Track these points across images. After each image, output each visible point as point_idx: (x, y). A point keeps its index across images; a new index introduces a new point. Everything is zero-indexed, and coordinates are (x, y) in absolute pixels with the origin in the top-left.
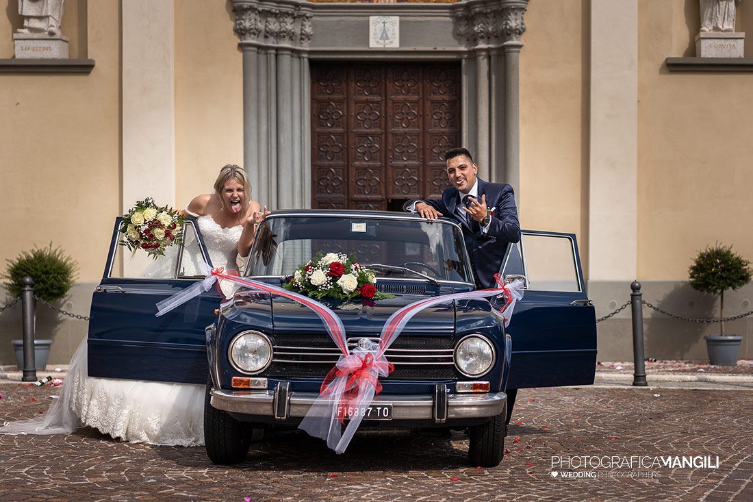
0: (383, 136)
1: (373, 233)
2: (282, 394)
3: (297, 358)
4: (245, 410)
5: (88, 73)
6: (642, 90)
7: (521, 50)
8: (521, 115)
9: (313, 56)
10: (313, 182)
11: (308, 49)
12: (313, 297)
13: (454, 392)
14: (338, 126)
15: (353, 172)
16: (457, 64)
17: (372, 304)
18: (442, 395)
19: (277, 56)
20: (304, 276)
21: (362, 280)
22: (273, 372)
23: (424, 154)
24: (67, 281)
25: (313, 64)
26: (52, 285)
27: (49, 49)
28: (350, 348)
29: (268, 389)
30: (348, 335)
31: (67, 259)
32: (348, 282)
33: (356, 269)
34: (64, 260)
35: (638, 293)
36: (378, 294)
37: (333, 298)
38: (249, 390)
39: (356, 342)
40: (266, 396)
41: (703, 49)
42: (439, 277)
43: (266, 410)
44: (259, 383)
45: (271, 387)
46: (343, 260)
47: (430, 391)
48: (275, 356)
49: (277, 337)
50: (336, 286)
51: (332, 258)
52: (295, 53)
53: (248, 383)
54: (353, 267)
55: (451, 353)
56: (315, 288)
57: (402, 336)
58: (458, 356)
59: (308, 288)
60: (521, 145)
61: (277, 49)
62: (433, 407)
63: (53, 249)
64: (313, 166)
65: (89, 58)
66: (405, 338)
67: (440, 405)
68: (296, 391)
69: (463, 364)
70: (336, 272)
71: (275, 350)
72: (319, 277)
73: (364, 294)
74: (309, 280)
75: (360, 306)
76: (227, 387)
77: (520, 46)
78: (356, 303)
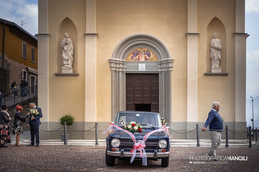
0: (142, 90)
1: (141, 116)
2: (122, 152)
3: (125, 144)
4: (115, 155)
5: (78, 76)
6: (199, 80)
7: (172, 71)
8: (172, 85)
9: (126, 72)
10: (126, 100)
11: (125, 71)
12: (129, 131)
13: (158, 151)
14: (132, 88)
15: (135, 98)
16: (158, 74)
17: (141, 133)
18: (156, 152)
19: (118, 72)
20: (126, 126)
21: (139, 127)
22: (120, 147)
23: (151, 94)
24: (73, 121)
25: (126, 74)
26: (69, 123)
27: (69, 71)
28: (137, 142)
29: (119, 151)
30: (136, 139)
31: (73, 117)
32: (136, 128)
33: (138, 125)
34: (72, 117)
35: (198, 126)
36: (142, 130)
37: (133, 131)
38: (115, 151)
39: (138, 141)
40: (118, 152)
41: (212, 71)
42: (155, 126)
43: (119, 155)
44: (117, 149)
45: (120, 150)
46: (135, 123)
47: (153, 151)
48: (121, 144)
49: (121, 140)
50: (133, 128)
51: (132, 122)
52: (123, 72)
53: (115, 149)
54: (137, 124)
55: (158, 143)
56: (129, 129)
57: (147, 140)
58: (159, 144)
59: (127, 129)
60: (172, 92)
61: (119, 71)
62: (154, 155)
63: (70, 114)
64: (126, 96)
65: (78, 73)
66: (148, 140)
67: (156, 154)
68: (125, 151)
69: (160, 146)
70: (133, 125)
71: (121, 143)
72: (130, 127)
73: (139, 130)
74: (128, 127)
75: (138, 133)
76: (110, 150)
77: (172, 70)
78: (138, 132)
